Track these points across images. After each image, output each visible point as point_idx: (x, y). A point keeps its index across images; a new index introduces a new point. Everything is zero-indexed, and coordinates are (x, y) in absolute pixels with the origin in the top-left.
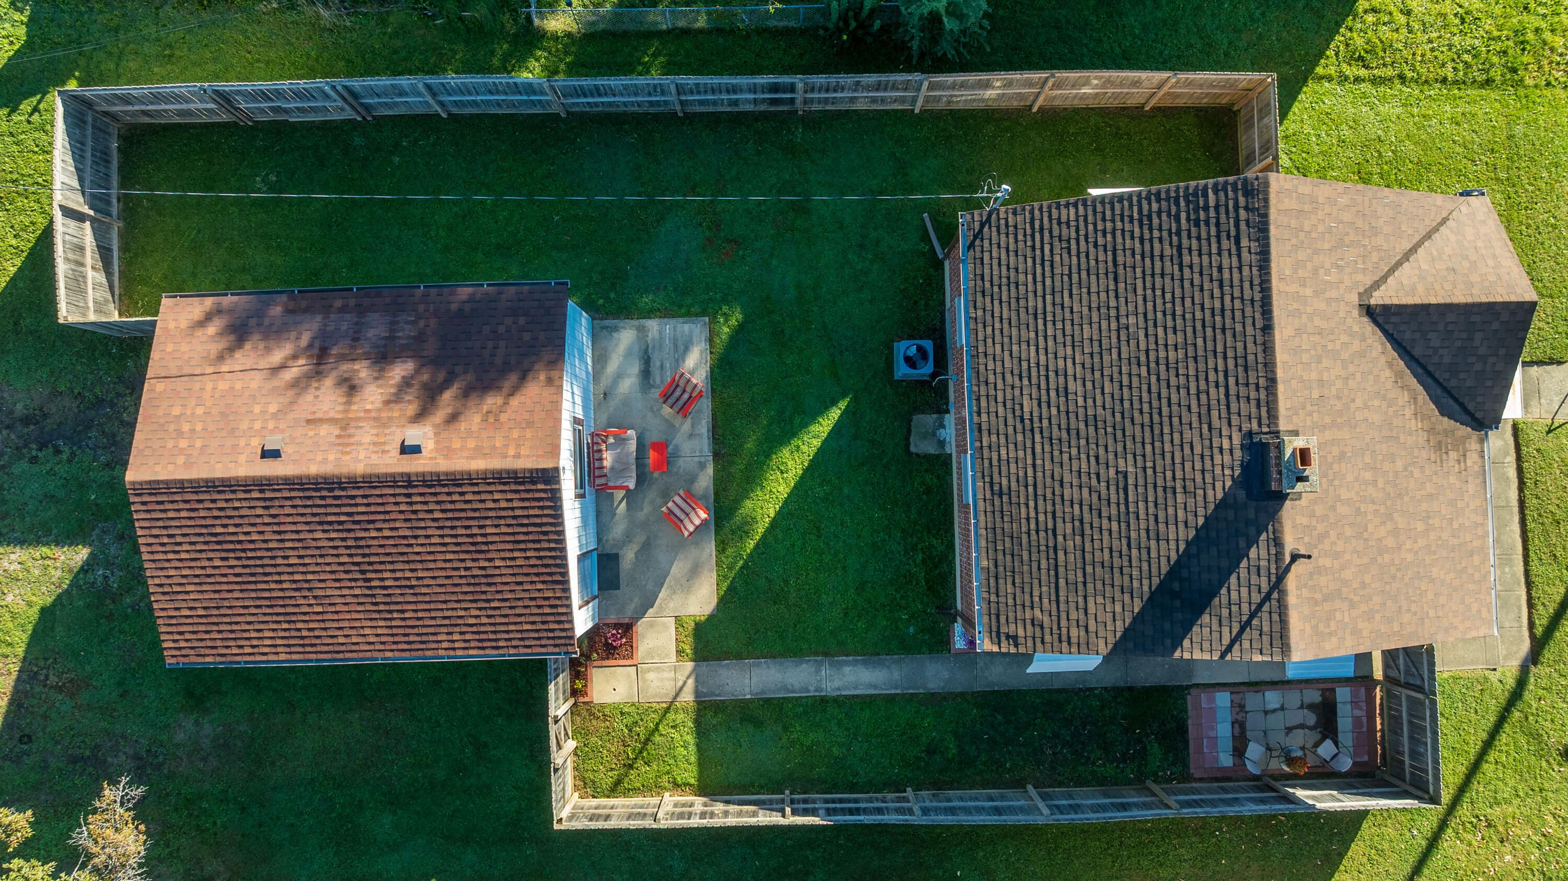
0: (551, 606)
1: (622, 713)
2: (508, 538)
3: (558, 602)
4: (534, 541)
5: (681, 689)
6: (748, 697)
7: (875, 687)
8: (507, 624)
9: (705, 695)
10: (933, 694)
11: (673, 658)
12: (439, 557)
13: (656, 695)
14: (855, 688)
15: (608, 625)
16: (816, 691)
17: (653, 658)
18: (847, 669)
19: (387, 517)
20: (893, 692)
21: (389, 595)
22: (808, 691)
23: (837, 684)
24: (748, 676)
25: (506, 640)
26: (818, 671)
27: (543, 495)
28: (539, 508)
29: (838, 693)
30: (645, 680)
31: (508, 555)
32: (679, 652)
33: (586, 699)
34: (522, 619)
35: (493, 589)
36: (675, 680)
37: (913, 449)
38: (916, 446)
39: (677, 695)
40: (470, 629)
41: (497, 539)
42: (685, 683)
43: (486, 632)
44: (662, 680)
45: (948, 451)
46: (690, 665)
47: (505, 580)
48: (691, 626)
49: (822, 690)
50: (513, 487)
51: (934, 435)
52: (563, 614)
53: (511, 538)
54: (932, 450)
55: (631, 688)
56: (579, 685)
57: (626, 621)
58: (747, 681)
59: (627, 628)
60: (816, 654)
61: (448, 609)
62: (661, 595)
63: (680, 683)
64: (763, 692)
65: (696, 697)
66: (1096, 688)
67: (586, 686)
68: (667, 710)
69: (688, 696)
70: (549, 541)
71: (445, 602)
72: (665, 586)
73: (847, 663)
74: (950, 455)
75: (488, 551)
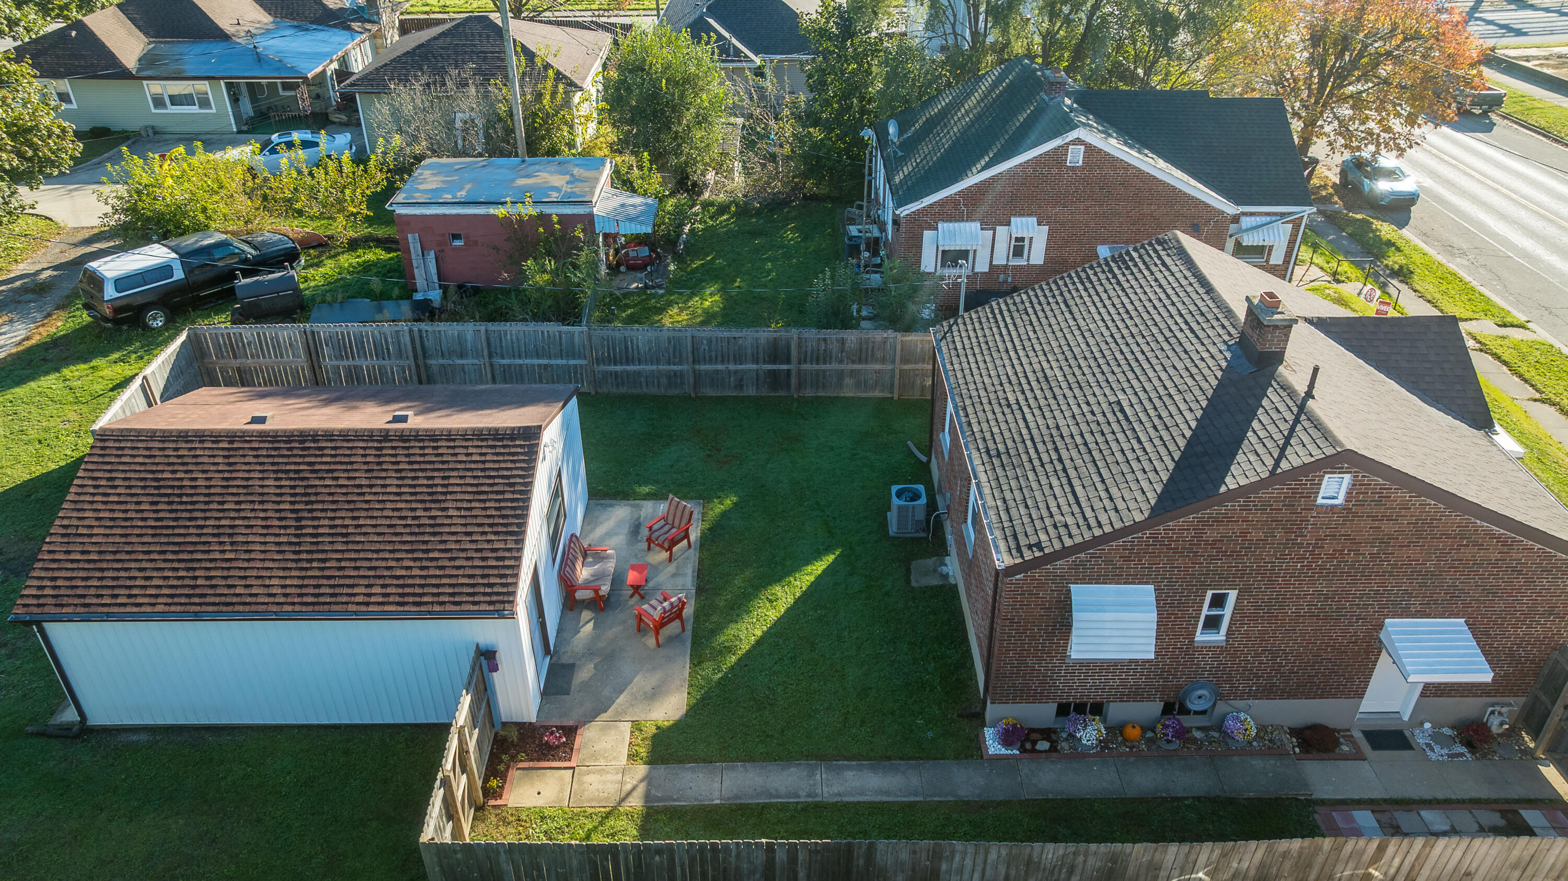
0: (498, 559)
1: (543, 818)
2: (470, 489)
3: (507, 554)
4: (497, 493)
5: (629, 794)
6: (718, 802)
7: (888, 793)
8: (440, 577)
9: (659, 799)
10: (967, 803)
11: (623, 760)
12: (389, 505)
13: (592, 800)
14: (861, 794)
15: (547, 728)
16: (809, 796)
17: (596, 760)
18: (849, 774)
19: (349, 467)
20: (912, 799)
21: (317, 543)
22: (799, 797)
23: (835, 789)
24: (718, 779)
25: (434, 595)
26: (811, 775)
27: (519, 450)
28: (512, 461)
29: (839, 799)
30: (581, 783)
31: (465, 505)
32: (632, 757)
33: (499, 802)
34: (461, 572)
35: (438, 538)
36: (622, 783)
37: (914, 584)
38: (917, 581)
39: (623, 800)
40: (395, 582)
41: (459, 489)
42: (634, 788)
43: (413, 586)
44: (605, 782)
45: (952, 581)
46: (641, 770)
47: (453, 529)
48: (651, 730)
49: (817, 795)
50: (490, 443)
51: (935, 571)
52: (508, 567)
53: (474, 489)
54: (934, 581)
55: (562, 790)
56: (494, 783)
57: (571, 723)
58: (717, 785)
59: (570, 732)
60: (808, 757)
61: (377, 559)
62: (618, 701)
63: (629, 787)
64: (737, 797)
65: (646, 802)
66: (1186, 798)
67: (502, 788)
68: (608, 815)
69: (636, 803)
70: (513, 492)
71: (377, 551)
72: (625, 693)
73: (848, 768)
74: (956, 585)
75: (444, 501)
